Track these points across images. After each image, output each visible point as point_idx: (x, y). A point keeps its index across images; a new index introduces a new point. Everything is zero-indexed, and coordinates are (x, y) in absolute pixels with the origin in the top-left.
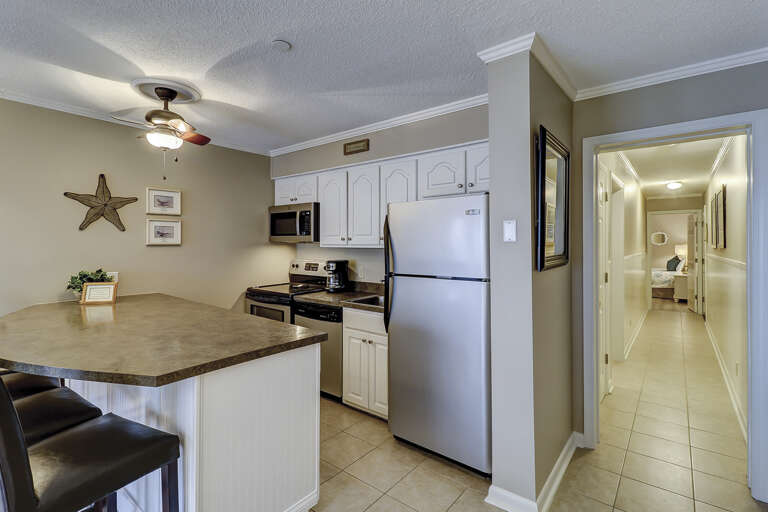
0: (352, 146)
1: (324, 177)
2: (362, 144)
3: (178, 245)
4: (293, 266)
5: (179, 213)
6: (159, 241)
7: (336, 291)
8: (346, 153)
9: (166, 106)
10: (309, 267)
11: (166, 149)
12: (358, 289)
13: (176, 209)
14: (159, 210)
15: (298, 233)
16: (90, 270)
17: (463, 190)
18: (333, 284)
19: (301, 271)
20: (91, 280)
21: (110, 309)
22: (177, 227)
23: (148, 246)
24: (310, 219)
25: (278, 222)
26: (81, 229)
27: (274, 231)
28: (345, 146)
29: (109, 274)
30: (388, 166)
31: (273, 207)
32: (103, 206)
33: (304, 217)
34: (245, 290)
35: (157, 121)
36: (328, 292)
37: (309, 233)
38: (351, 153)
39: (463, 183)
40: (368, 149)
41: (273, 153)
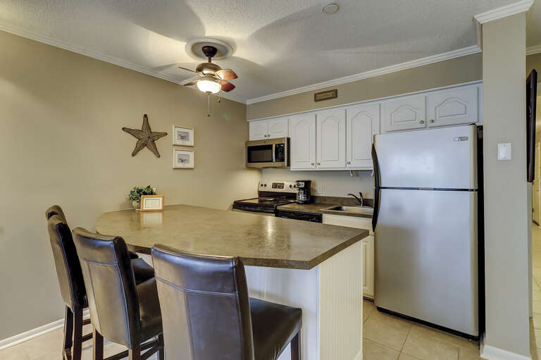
0: (321, 95)
1: (295, 119)
2: (331, 93)
3: (192, 169)
4: (262, 185)
5: (193, 144)
6: (181, 165)
7: (305, 203)
8: (316, 100)
9: (210, 61)
10: (275, 186)
11: (209, 93)
12: (318, 202)
13: (191, 142)
14: (180, 142)
15: (274, 160)
16: (143, 186)
17: (423, 125)
18: (302, 197)
19: (269, 189)
20: (145, 194)
21: (160, 214)
22: (191, 155)
23: (175, 169)
24: (284, 149)
25: (254, 153)
26: (133, 155)
27: (250, 160)
28: (315, 95)
29: (154, 190)
30: (353, 109)
31: (248, 142)
32: (147, 139)
33: (280, 149)
34: (232, 203)
35: (206, 72)
36: (298, 203)
37: (283, 160)
38: (319, 100)
39: (424, 120)
40: (337, 97)
41: (248, 102)
